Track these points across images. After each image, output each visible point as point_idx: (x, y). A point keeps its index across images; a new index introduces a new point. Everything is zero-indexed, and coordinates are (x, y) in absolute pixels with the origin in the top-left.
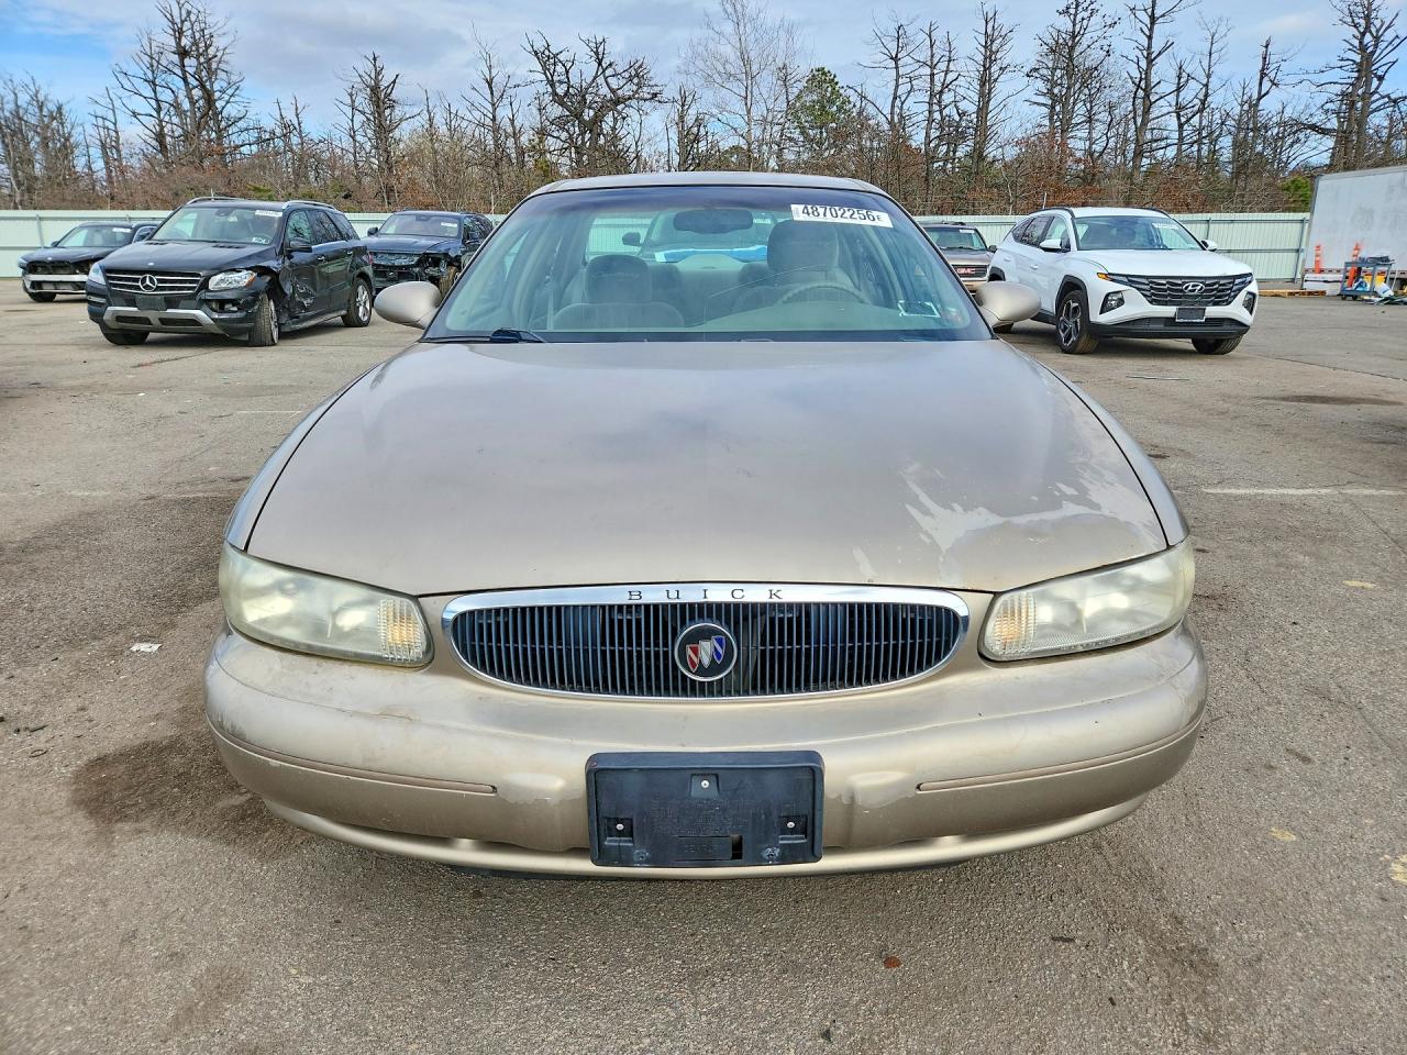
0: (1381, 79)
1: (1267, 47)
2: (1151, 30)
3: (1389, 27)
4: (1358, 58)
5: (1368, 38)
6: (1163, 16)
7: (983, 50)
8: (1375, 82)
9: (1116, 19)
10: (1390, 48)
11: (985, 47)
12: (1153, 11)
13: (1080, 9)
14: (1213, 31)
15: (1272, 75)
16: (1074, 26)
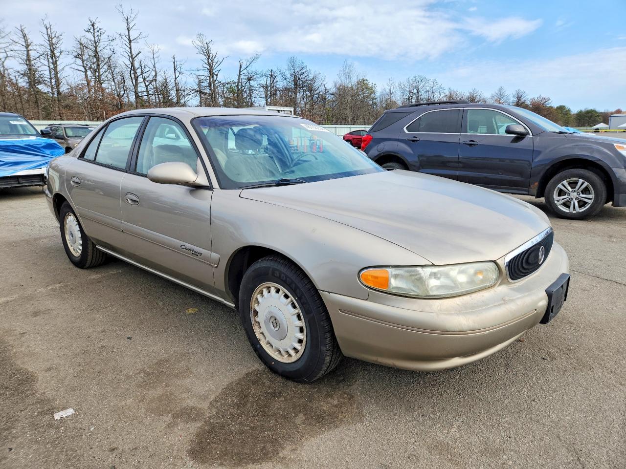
0: (217, 75)
1: (174, 58)
2: (130, 45)
3: (215, 57)
4: (208, 67)
5: (210, 61)
6: (134, 40)
7: (48, 42)
8: (215, 77)
9: (114, 38)
10: (217, 65)
11: (49, 41)
12: (129, 37)
13: (96, 31)
14: (152, 49)
15: (179, 69)
16: (94, 38)
